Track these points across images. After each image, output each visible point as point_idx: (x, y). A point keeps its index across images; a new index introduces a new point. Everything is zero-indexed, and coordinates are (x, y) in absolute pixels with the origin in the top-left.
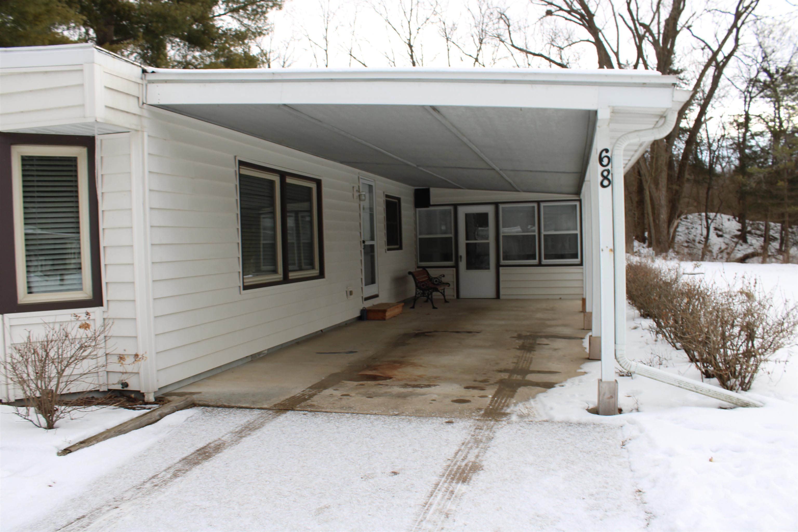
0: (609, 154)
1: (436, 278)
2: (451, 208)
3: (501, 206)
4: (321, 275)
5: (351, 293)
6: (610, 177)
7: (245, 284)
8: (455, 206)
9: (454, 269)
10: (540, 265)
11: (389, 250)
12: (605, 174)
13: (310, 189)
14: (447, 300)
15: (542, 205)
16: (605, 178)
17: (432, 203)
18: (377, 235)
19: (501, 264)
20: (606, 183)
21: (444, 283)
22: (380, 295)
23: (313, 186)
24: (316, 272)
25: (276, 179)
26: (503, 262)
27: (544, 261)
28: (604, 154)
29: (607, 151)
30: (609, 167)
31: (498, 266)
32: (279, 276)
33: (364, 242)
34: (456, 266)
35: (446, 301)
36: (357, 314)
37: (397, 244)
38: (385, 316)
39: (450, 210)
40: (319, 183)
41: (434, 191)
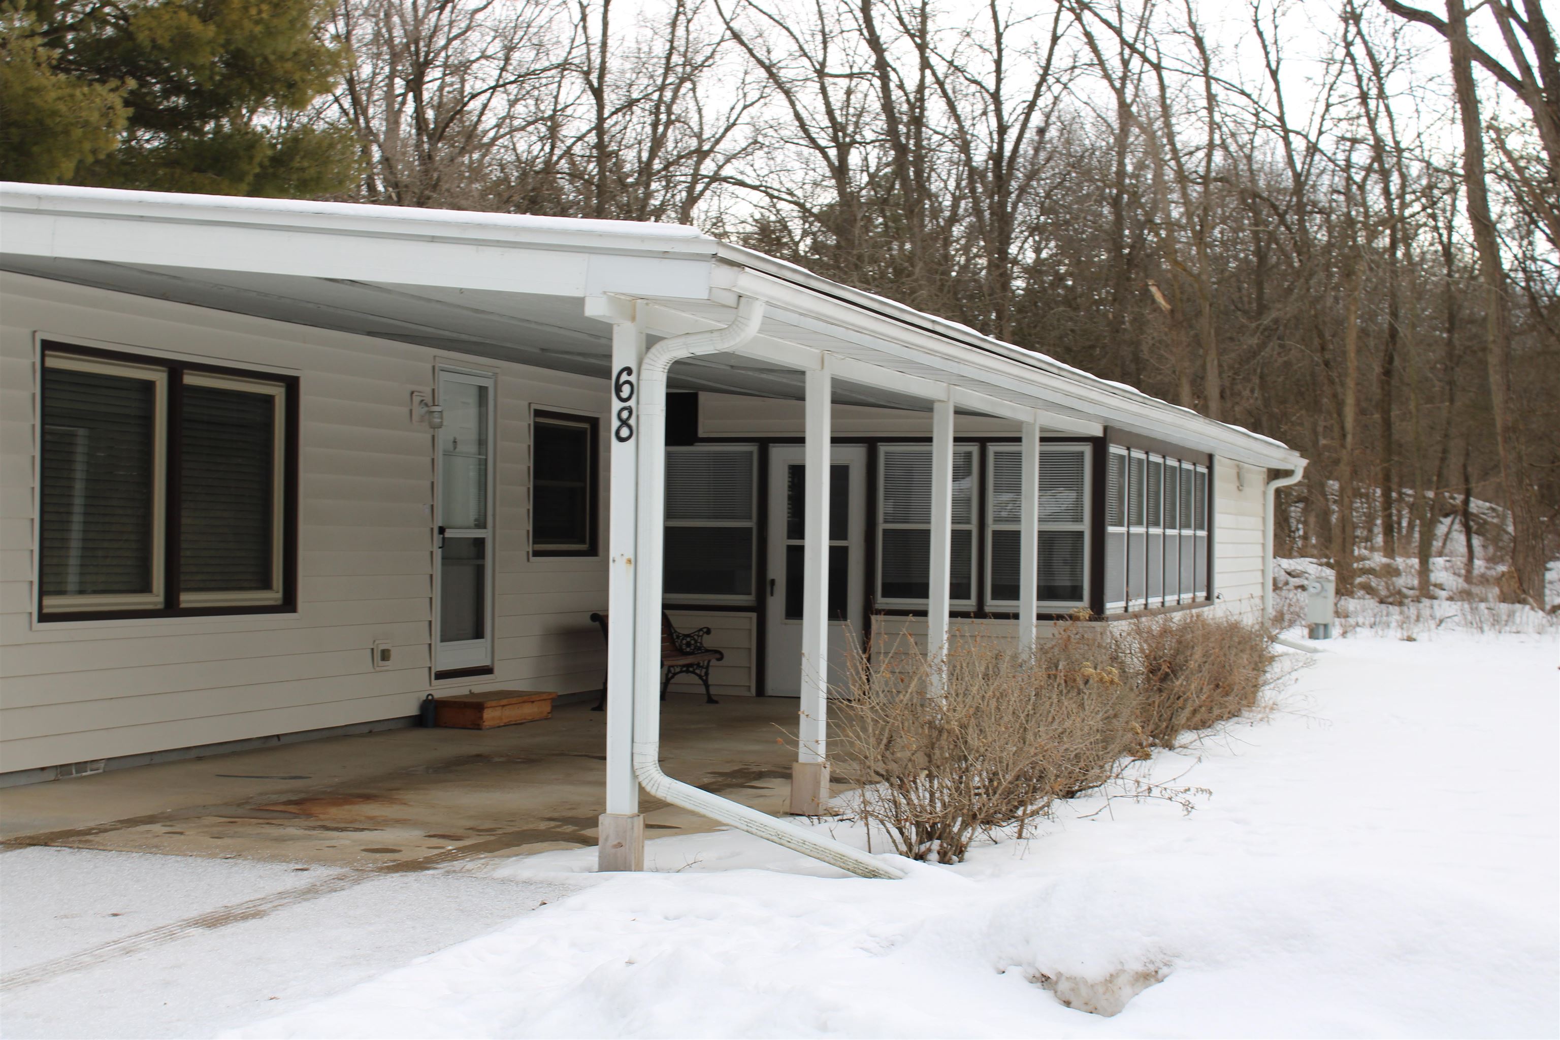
0: (632, 378)
1: (688, 636)
2: (753, 448)
3: (883, 449)
4: (289, 604)
5: (385, 655)
6: (632, 422)
7: (45, 611)
8: (764, 444)
9: (754, 615)
10: (980, 613)
11: (536, 554)
12: (625, 414)
13: (268, 400)
14: (715, 698)
15: (992, 448)
16: (624, 423)
17: (701, 434)
18: (494, 515)
19: (878, 606)
20: (625, 432)
21: (707, 651)
22: (496, 670)
23: (278, 392)
24: (274, 596)
25: (159, 376)
26: (882, 602)
27: (992, 605)
28: (624, 377)
29: (629, 370)
30: (632, 403)
31: (869, 609)
32: (153, 598)
33: (442, 530)
34: (760, 609)
35: (711, 700)
36: (411, 709)
37: (583, 542)
38: (481, 718)
39: (751, 453)
40: (292, 385)
41: (712, 402)
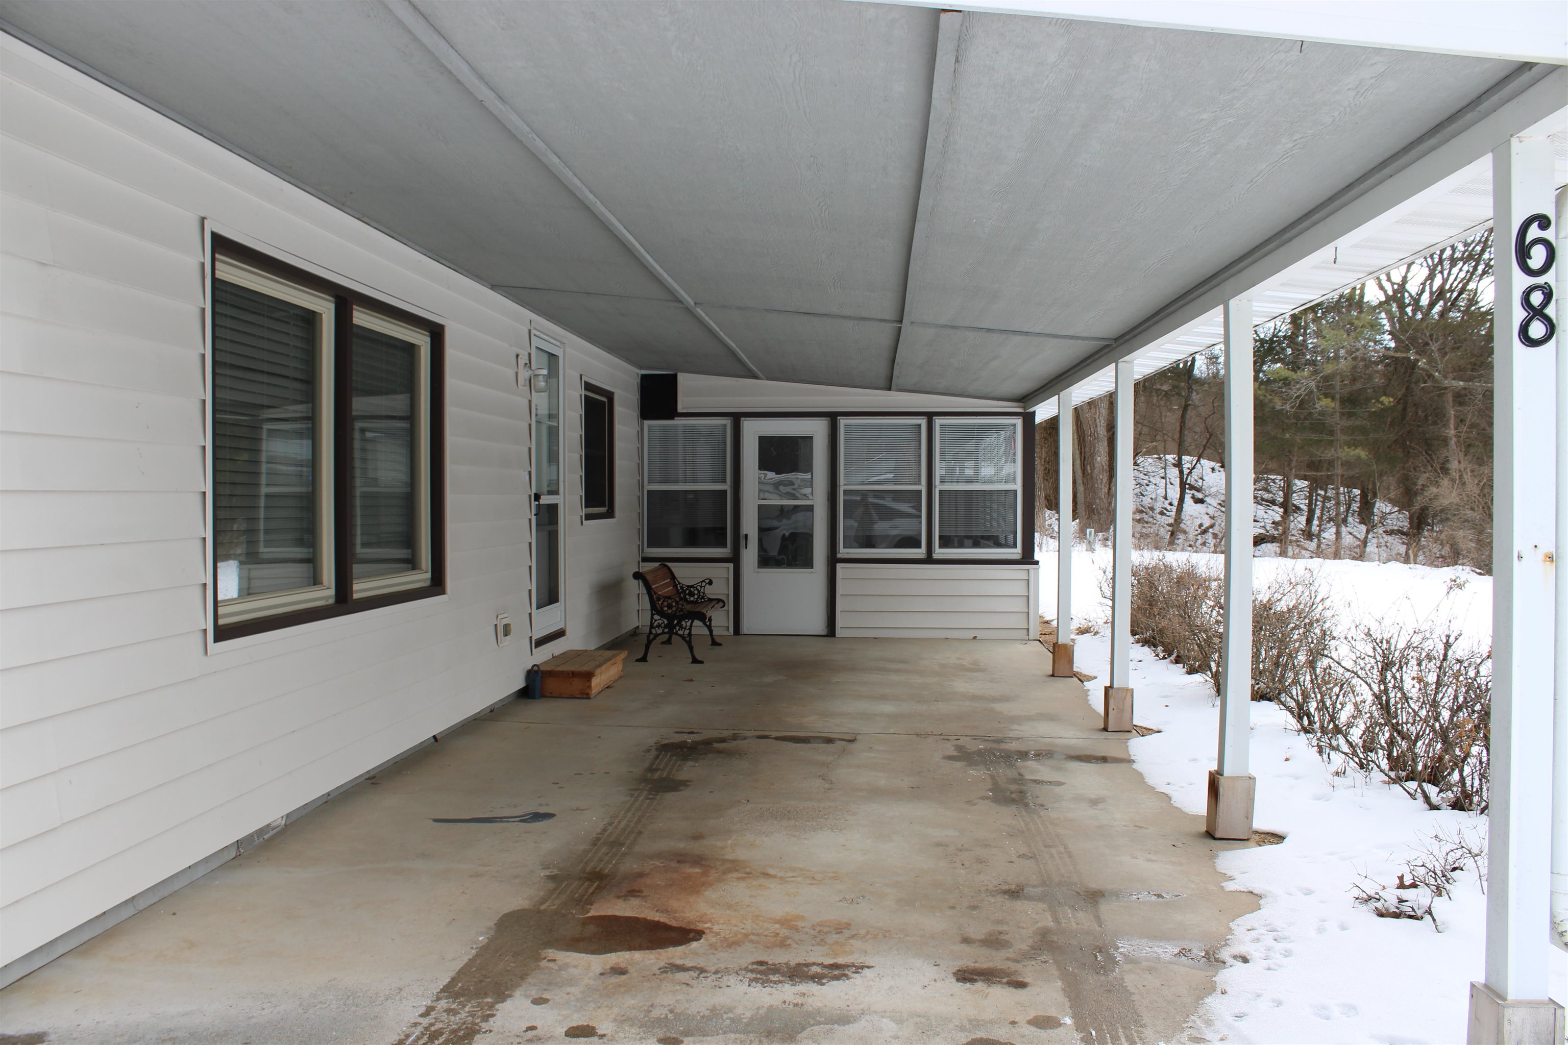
1: (692, 586)
2: (728, 422)
3: (843, 422)
4: (437, 585)
5: (507, 630)
6: (1550, 311)
7: (221, 622)
8: (737, 418)
9: (731, 566)
10: (929, 560)
11: (589, 517)
12: (1537, 298)
13: (410, 349)
14: (718, 640)
15: (938, 422)
16: (1537, 313)
17: (680, 409)
18: (564, 481)
19: (839, 556)
20: (1538, 329)
21: (711, 600)
22: (568, 632)
23: (422, 341)
24: (421, 577)
25: (325, 308)
26: (843, 552)
27: (940, 552)
28: (1534, 232)
29: (1543, 222)
30: (1548, 278)
31: (833, 560)
32: (325, 593)
33: (537, 497)
34: (735, 559)
35: (714, 643)
36: (519, 683)
37: (603, 505)
38: (590, 687)
39: (725, 425)
40: (436, 333)
41: (685, 381)
